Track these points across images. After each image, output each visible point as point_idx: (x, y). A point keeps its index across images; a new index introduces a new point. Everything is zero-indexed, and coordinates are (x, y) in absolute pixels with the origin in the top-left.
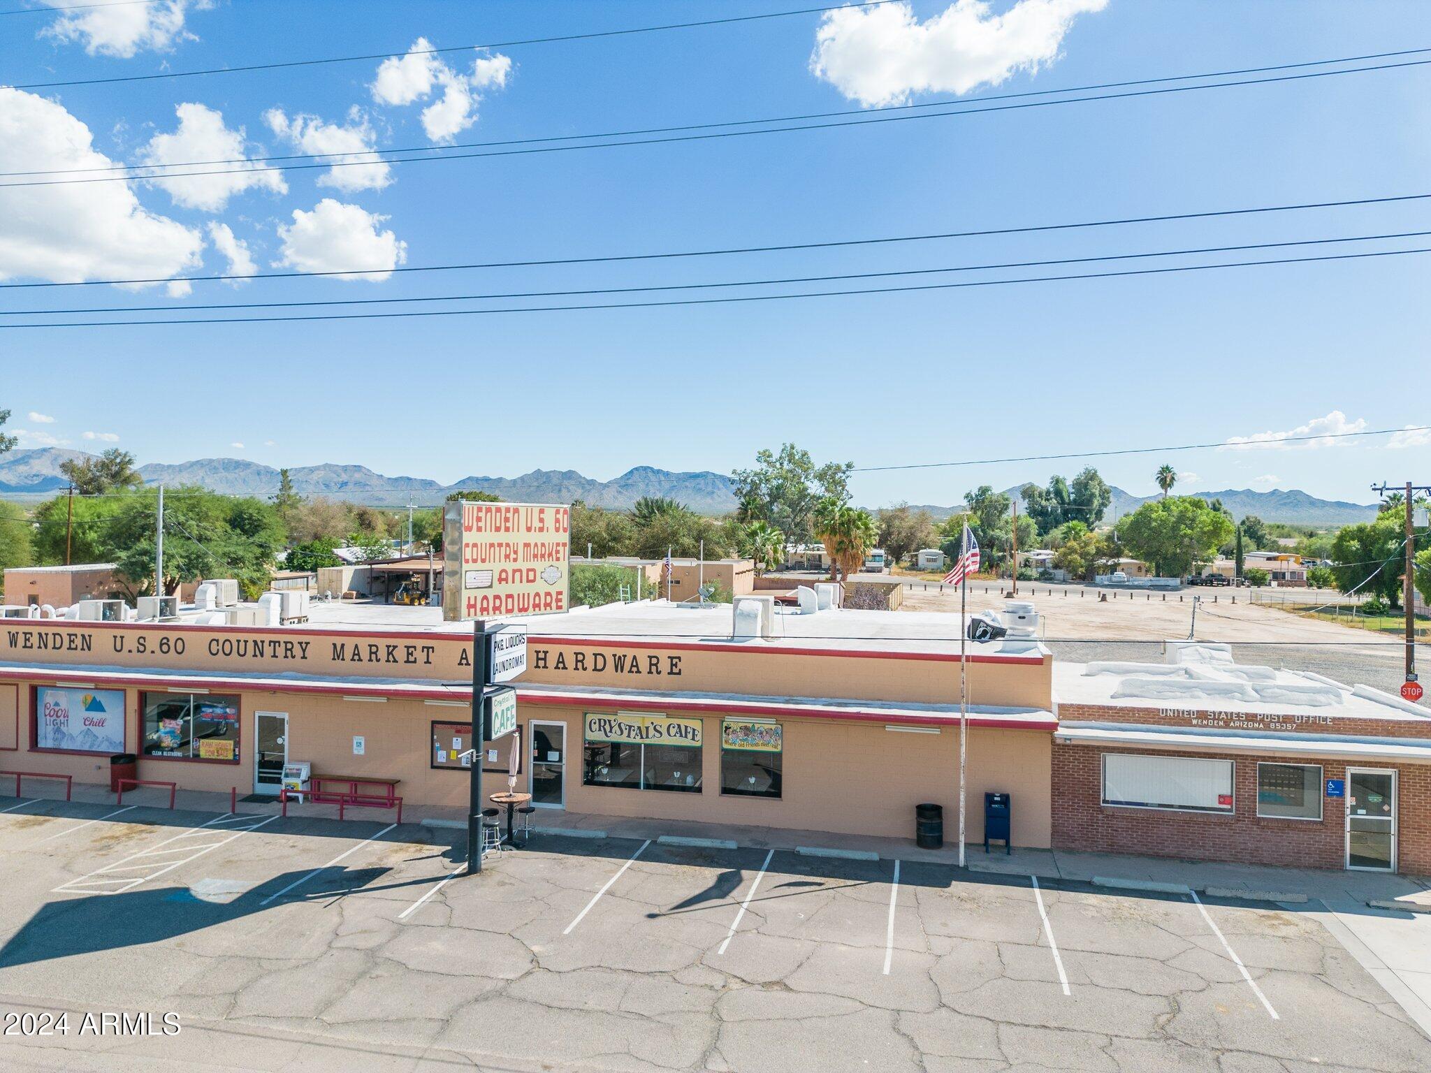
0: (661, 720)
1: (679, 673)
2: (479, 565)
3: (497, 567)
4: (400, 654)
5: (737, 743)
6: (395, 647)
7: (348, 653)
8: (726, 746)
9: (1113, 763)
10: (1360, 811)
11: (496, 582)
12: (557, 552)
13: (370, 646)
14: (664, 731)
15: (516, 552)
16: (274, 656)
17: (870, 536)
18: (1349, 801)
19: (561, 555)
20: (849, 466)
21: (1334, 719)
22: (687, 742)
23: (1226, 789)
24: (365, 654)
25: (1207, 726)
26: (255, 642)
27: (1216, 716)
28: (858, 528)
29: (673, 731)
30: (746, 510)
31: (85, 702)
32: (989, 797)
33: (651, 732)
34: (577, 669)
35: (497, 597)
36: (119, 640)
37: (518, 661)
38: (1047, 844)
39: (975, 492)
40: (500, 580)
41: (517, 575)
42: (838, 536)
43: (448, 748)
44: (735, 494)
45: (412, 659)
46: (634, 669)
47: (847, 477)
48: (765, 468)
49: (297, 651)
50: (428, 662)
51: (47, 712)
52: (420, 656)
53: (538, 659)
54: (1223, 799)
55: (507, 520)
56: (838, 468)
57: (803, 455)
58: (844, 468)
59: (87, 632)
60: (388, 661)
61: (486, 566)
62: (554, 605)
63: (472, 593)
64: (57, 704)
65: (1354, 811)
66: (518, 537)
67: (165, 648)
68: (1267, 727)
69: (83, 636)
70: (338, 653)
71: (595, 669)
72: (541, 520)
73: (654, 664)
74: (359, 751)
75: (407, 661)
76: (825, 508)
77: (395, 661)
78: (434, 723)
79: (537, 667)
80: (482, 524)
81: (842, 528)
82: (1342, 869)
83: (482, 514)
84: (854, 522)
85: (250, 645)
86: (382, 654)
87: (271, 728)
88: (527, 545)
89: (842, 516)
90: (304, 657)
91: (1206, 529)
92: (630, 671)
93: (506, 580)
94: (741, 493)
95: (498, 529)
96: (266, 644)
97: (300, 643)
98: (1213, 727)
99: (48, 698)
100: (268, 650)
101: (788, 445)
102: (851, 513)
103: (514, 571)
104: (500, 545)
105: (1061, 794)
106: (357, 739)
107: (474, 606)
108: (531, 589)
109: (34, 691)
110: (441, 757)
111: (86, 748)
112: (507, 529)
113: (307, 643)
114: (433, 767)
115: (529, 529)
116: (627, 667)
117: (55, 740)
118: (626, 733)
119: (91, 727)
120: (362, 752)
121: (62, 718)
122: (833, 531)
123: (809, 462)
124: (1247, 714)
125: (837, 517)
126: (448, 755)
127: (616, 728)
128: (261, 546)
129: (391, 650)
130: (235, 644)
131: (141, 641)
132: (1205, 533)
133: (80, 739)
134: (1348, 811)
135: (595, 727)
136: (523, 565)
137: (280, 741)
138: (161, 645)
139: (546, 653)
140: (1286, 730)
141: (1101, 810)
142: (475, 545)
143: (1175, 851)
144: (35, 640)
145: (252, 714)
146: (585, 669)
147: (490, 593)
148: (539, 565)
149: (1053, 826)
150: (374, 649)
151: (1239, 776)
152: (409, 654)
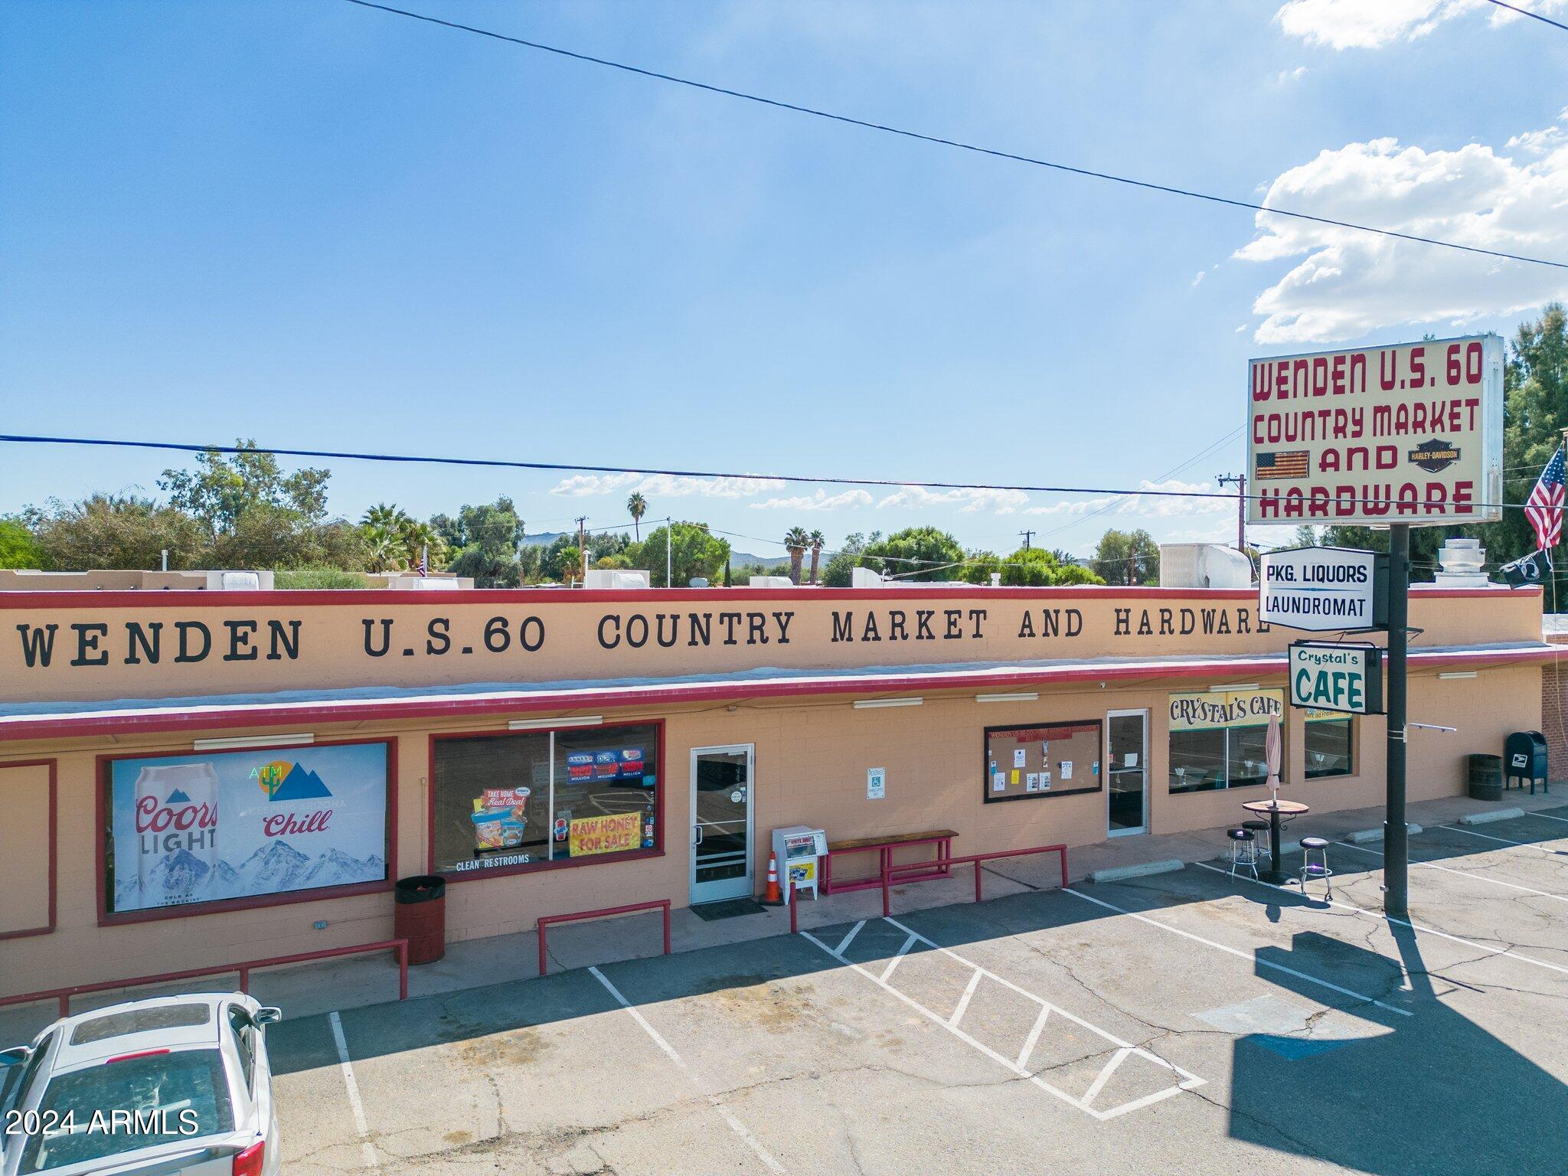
0: (1248, 693)
4: (938, 624)
6: (930, 613)
7: (858, 628)
13: (894, 614)
14: (1247, 707)
16: (731, 641)
24: (884, 627)
26: (694, 618)
29: (1256, 706)
31: (267, 782)
33: (1235, 710)
34: (1162, 632)
36: (377, 630)
43: (1007, 766)
45: (954, 631)
46: (1223, 628)
49: (772, 629)
50: (977, 635)
51: (146, 819)
52: (966, 625)
53: (1119, 621)
59: (284, 614)
60: (920, 637)
64: (178, 796)
67: (497, 640)
69: (276, 625)
70: (845, 630)
71: (1183, 631)
73: (1245, 618)
74: (875, 794)
75: (948, 636)
77: (931, 636)
78: (988, 731)
79: (1118, 633)
85: (684, 624)
86: (911, 626)
87: (725, 775)
90: (784, 640)
92: (1220, 632)
96: (714, 621)
97: (777, 615)
99: (151, 783)
100: (719, 632)
106: (871, 775)
109: (105, 767)
110: (998, 784)
111: (272, 887)
113: (789, 615)
114: (987, 800)
116: (1214, 625)
117: (168, 886)
118: (1209, 715)
119: (287, 838)
120: (881, 794)
121: (195, 830)
126: (1008, 778)
127: (1199, 712)
129: (925, 618)
130: (653, 625)
131: (439, 630)
133: (255, 866)
135: (1177, 712)
137: (736, 797)
138: (488, 634)
139: (1127, 611)
144: (116, 643)
145: (684, 755)
146: (1172, 632)
150: (898, 619)
152: (952, 624)
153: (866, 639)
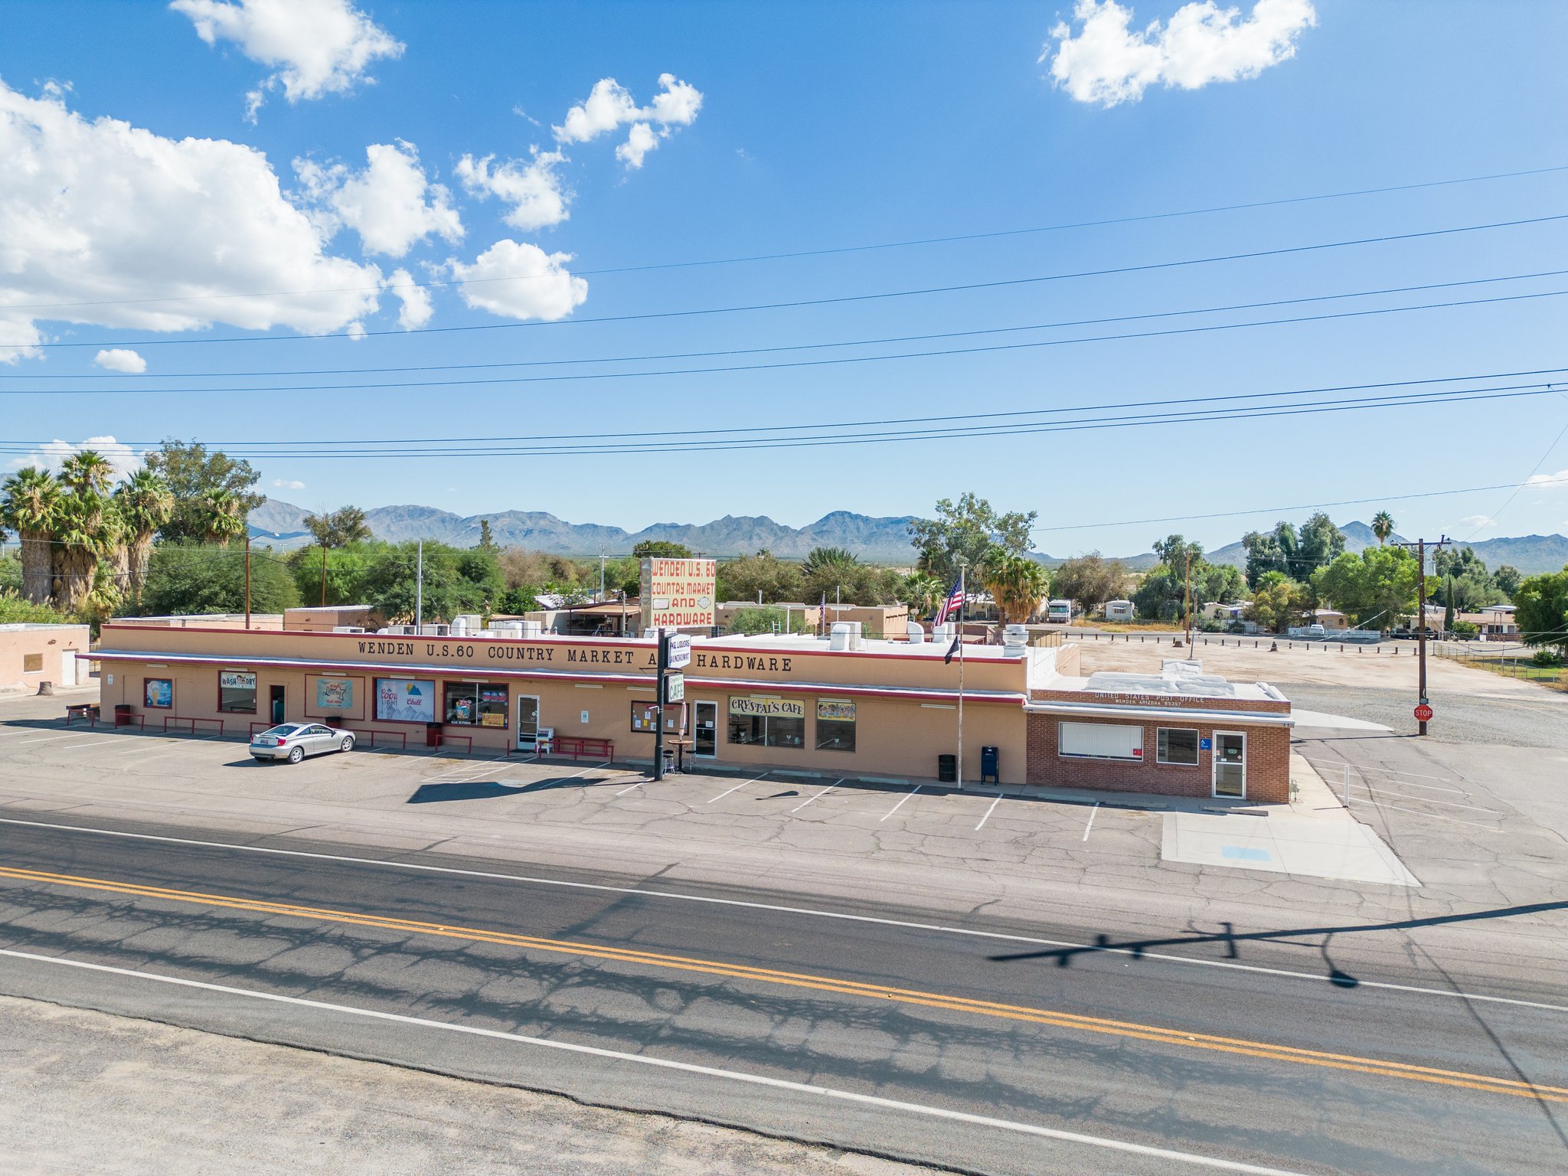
0: (779, 701)
1: (790, 670)
2: (661, 595)
3: (672, 596)
4: (612, 657)
5: (827, 716)
6: (608, 652)
7: (578, 656)
8: (820, 718)
9: (1068, 730)
10: (1222, 760)
11: (671, 606)
12: (708, 589)
13: (593, 652)
14: (780, 708)
15: (683, 589)
16: (531, 658)
17: (1038, 585)
18: (1215, 752)
19: (710, 591)
20: (1032, 515)
21: (1205, 699)
22: (795, 715)
23: (1138, 745)
24: (589, 656)
25: (1125, 704)
26: (518, 649)
27: (1131, 697)
28: (1026, 578)
29: (786, 708)
30: (927, 560)
31: (407, 689)
32: (984, 750)
33: (772, 708)
34: (724, 667)
35: (671, 615)
36: (431, 647)
37: (685, 657)
38: (1025, 782)
39: (1164, 541)
40: (673, 605)
41: (684, 602)
42: (1005, 585)
43: (642, 718)
44: (914, 544)
45: (619, 660)
46: (761, 667)
47: (1030, 526)
48: (943, 518)
49: (545, 655)
50: (629, 662)
51: (384, 695)
52: (624, 658)
53: (700, 660)
54: (1137, 752)
55: (677, 569)
56: (1021, 518)
57: (983, 505)
58: (1026, 517)
59: (410, 642)
60: (604, 661)
61: (665, 596)
62: (706, 621)
63: (657, 612)
64: (390, 690)
65: (1218, 759)
66: (684, 579)
67: (460, 653)
68: (1162, 705)
69: (408, 645)
70: (572, 656)
71: (736, 667)
72: (698, 569)
73: (773, 664)
74: (585, 720)
75: (616, 662)
76: (993, 558)
77: (608, 661)
78: (633, 702)
79: (699, 665)
80: (663, 571)
81: (1009, 577)
82: (1210, 796)
83: (663, 566)
84: (1022, 572)
85: (515, 651)
86: (600, 657)
87: (528, 705)
88: (689, 584)
89: (1010, 566)
90: (550, 659)
91: (1405, 580)
92: (758, 669)
93: (677, 605)
94: (919, 543)
95: (672, 575)
96: (525, 650)
97: (547, 650)
98: (1129, 704)
99: (384, 686)
100: (527, 654)
101: (967, 494)
102: (1019, 563)
103: (682, 600)
104: (673, 584)
105: (1033, 748)
106: (583, 713)
107: (658, 620)
108: (692, 611)
109: (375, 681)
110: (638, 724)
111: (410, 719)
112: (677, 575)
113: (552, 650)
114: (632, 731)
115: (690, 575)
116: (756, 666)
117: (388, 714)
118: (755, 709)
119: (411, 705)
120: (587, 721)
121: (392, 699)
122: (1001, 580)
123: (990, 511)
124: (1150, 696)
125: (1004, 568)
126: (642, 723)
127: (749, 706)
128: (485, 590)
129: (605, 654)
130: (505, 650)
131: (445, 648)
132: (1404, 584)
133: (404, 713)
134: (1214, 760)
135: (736, 705)
136: (687, 597)
137: (534, 714)
138: (458, 651)
139: (704, 656)
140: (1175, 706)
141: (1058, 759)
142: (659, 584)
143: (1105, 785)
144: (376, 648)
145: (516, 696)
146: (729, 667)
147: (668, 613)
148: (696, 596)
149: (1028, 769)
150: (595, 654)
151: (1147, 737)
152: (617, 657)
153: (581, 660)
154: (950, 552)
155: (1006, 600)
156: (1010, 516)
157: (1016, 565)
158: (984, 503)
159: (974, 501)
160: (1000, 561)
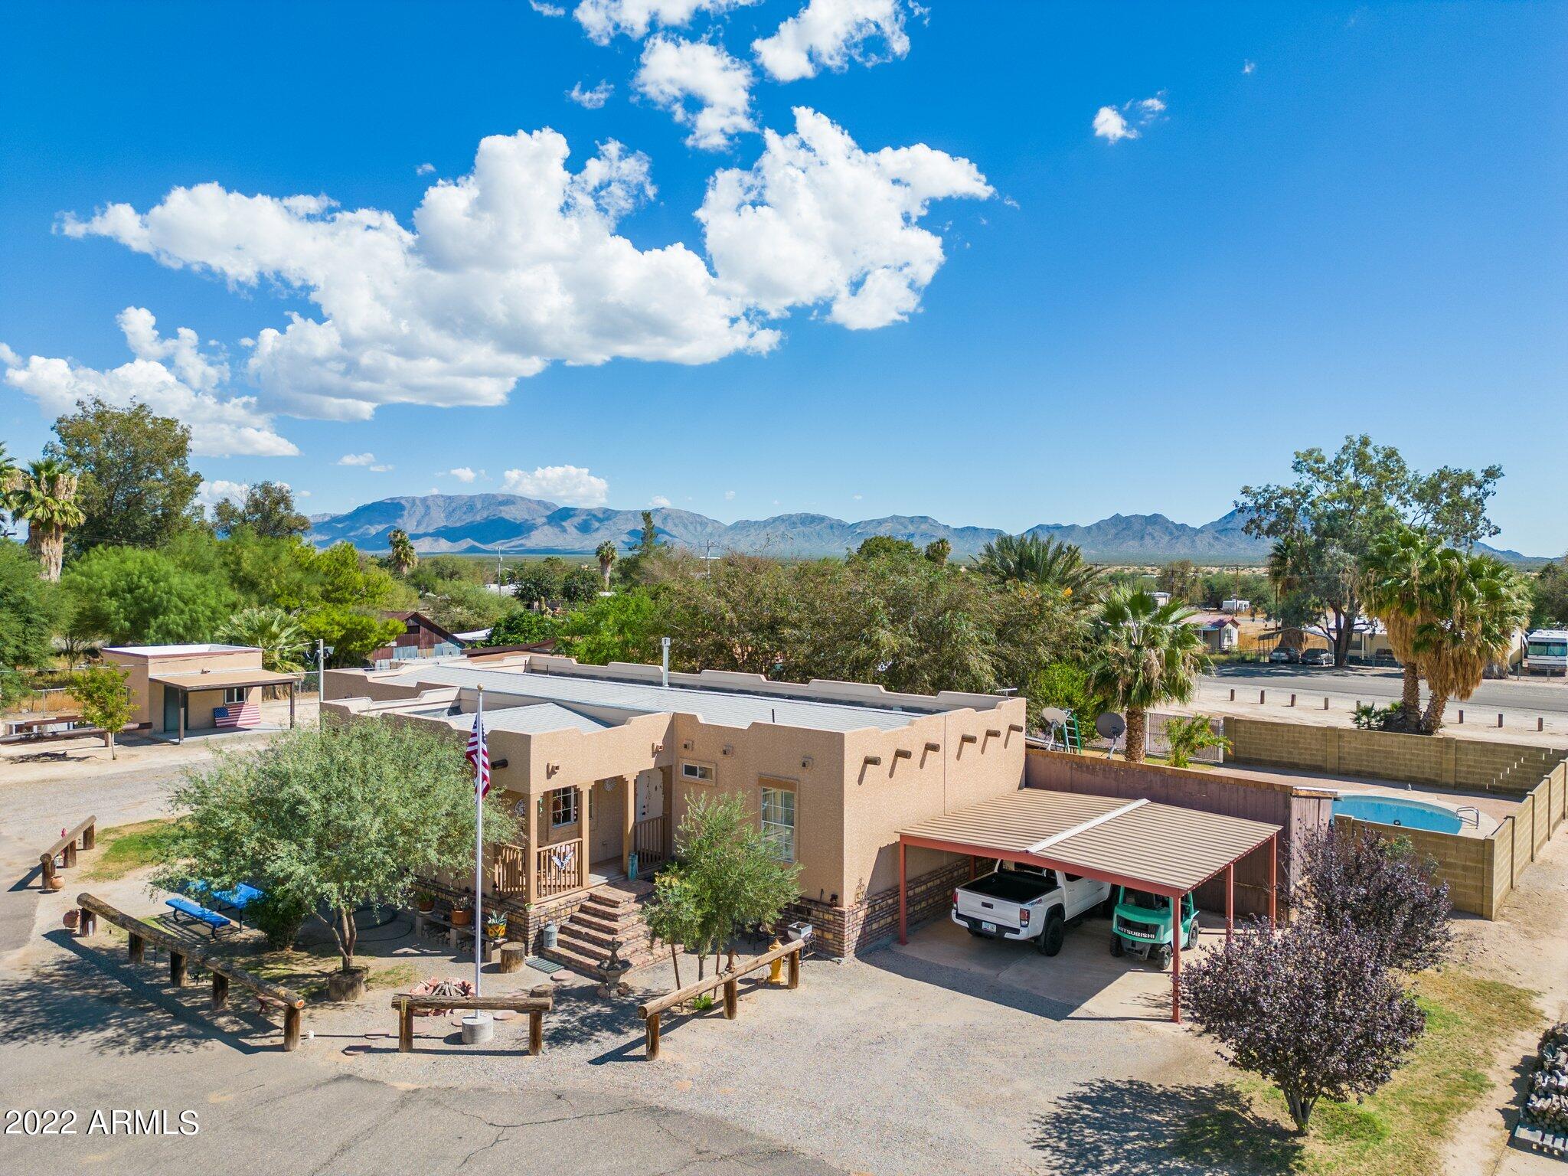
17: (1503, 614)
20: (1491, 474)
28: (1471, 597)
42: (1418, 615)
44: (1247, 530)
47: (1486, 494)
48: (1307, 482)
56: (1468, 479)
57: (1388, 457)
58: (1479, 476)
76: (1387, 552)
81: (1428, 596)
84: (1461, 583)
89: (1429, 568)
94: (1258, 527)
101: (1356, 438)
102: (1454, 562)
122: (1407, 602)
123: (1402, 468)
125: (1415, 573)
154: (1319, 544)
155: (1417, 647)
156: (1443, 475)
157: (1447, 568)
158: (1391, 454)
159: (1369, 450)
160: (1405, 559)
